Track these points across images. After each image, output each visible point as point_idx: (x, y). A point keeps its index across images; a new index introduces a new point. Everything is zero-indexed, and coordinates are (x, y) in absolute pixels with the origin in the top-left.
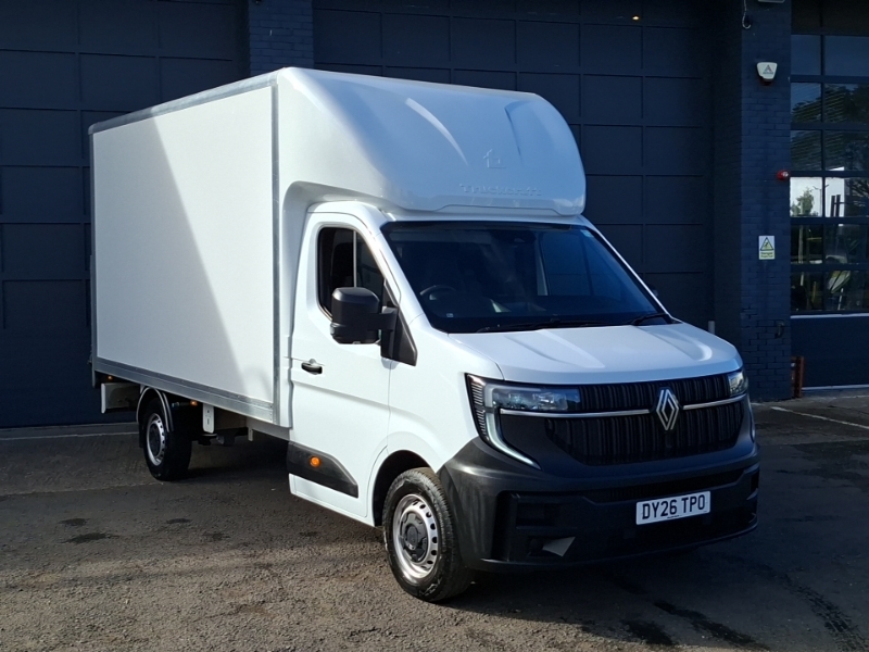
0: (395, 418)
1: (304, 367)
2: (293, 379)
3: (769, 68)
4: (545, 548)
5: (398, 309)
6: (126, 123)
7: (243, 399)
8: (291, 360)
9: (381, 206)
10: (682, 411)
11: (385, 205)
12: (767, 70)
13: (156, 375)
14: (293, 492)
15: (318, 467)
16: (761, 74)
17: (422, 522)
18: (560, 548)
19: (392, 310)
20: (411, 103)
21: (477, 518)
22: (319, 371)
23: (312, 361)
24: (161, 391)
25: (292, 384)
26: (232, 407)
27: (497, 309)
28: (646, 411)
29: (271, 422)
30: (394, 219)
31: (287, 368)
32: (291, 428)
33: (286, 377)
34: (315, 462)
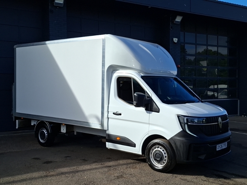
0: (151, 126)
1: (114, 114)
2: (109, 117)
3: (176, 40)
4: (199, 157)
5: (151, 98)
6: (33, 45)
7: (87, 123)
8: (108, 112)
9: (139, 72)
10: (222, 123)
11: (140, 71)
12: (175, 40)
13: (46, 117)
14: (107, 147)
15: (119, 140)
16: (174, 41)
17: (162, 153)
18: (203, 157)
19: (149, 98)
20: (140, 45)
21: (183, 151)
22: (120, 114)
23: (117, 112)
24: (46, 121)
25: (108, 118)
26: (82, 125)
27: (169, 99)
28: (217, 123)
29: (100, 129)
30: (143, 75)
31: (107, 114)
32: (108, 130)
33: (107, 116)
34: (118, 139)
